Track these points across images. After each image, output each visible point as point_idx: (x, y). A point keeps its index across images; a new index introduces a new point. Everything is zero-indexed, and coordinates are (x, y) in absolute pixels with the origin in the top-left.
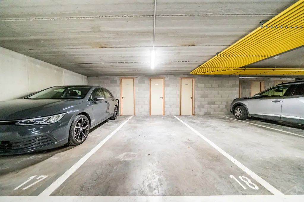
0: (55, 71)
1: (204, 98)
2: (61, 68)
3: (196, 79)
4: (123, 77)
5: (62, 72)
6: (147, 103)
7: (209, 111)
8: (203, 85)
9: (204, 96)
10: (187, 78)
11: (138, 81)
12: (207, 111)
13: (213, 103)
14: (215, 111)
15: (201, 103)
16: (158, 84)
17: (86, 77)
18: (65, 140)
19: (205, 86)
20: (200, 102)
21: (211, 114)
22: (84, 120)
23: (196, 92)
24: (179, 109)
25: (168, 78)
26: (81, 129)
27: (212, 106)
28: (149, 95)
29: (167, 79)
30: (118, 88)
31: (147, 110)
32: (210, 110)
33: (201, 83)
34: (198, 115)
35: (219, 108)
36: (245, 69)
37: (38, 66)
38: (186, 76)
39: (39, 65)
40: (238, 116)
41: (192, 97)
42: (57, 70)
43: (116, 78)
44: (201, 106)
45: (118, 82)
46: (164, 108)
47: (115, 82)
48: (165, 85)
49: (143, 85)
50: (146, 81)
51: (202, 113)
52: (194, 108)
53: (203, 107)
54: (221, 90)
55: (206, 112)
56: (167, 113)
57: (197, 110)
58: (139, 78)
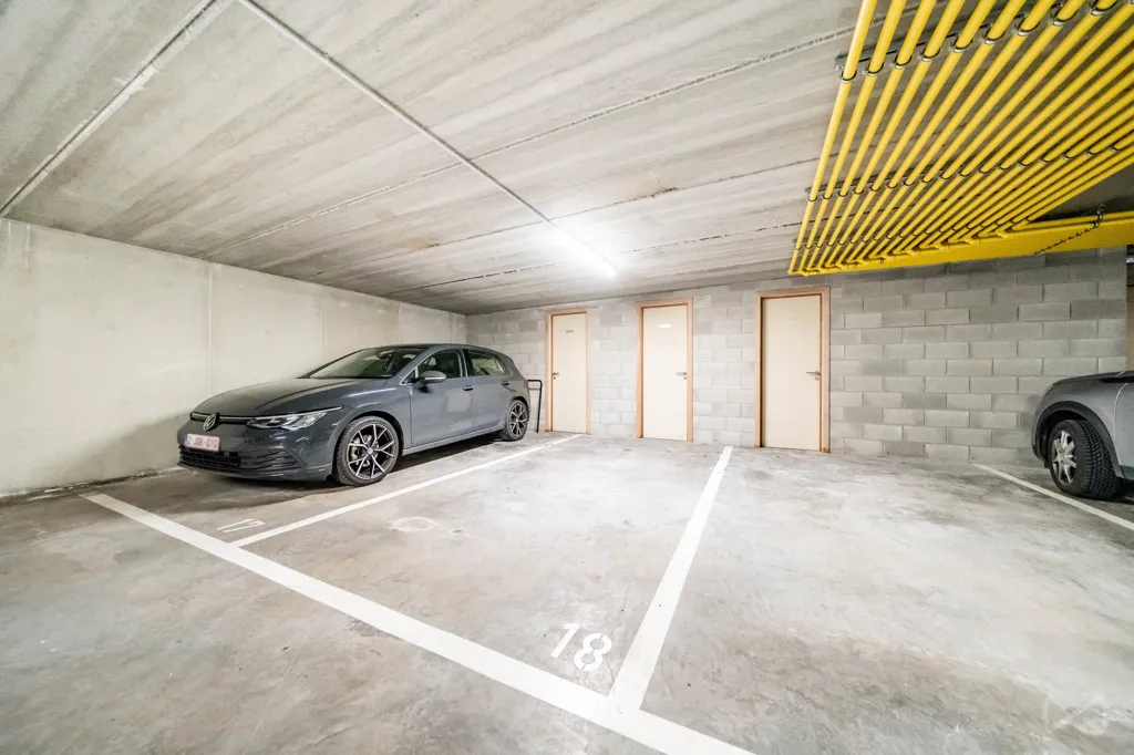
0: (380, 311)
1: (880, 379)
2: (395, 302)
3: (837, 293)
4: (554, 310)
5: (397, 311)
6: (629, 392)
7: (910, 439)
8: (875, 318)
9: (882, 369)
10: (791, 290)
11: (598, 321)
12: (898, 438)
13: (941, 402)
14: (948, 438)
15: (864, 401)
16: (669, 326)
17: (464, 317)
18: (326, 468)
19: (886, 323)
20: (860, 394)
21: (924, 455)
22: (379, 429)
23: (838, 350)
24: (754, 423)
25: (708, 298)
26: (370, 451)
27: (932, 413)
28: (633, 367)
29: (703, 302)
30: (541, 345)
31: (630, 416)
32: (916, 434)
33: (862, 307)
34: (848, 451)
35: (973, 423)
36: (1094, 218)
37: (343, 304)
38: (787, 284)
39: (346, 301)
40: (1064, 477)
41: (820, 374)
42: (387, 308)
43: (536, 314)
44: (865, 414)
45: (541, 324)
46: (691, 414)
47: (531, 326)
48: (696, 328)
49: (614, 329)
50: (623, 318)
51: (871, 446)
52: (827, 419)
53: (878, 418)
54: (991, 337)
55: (892, 443)
56: (703, 436)
57: (842, 430)
58: (601, 308)
